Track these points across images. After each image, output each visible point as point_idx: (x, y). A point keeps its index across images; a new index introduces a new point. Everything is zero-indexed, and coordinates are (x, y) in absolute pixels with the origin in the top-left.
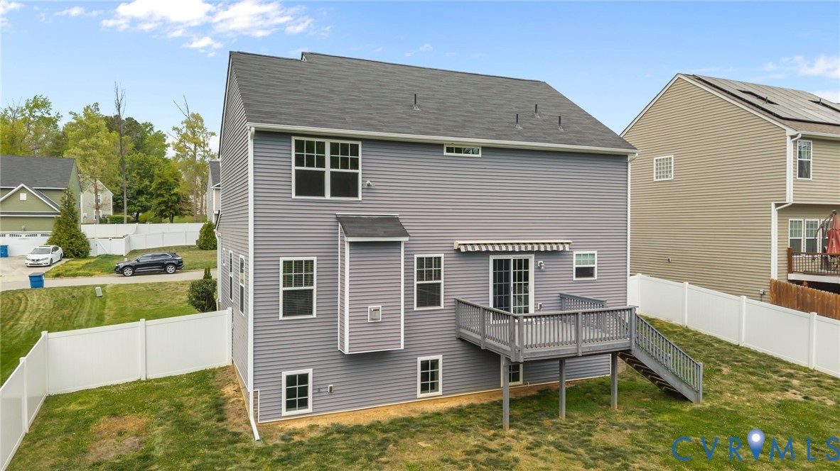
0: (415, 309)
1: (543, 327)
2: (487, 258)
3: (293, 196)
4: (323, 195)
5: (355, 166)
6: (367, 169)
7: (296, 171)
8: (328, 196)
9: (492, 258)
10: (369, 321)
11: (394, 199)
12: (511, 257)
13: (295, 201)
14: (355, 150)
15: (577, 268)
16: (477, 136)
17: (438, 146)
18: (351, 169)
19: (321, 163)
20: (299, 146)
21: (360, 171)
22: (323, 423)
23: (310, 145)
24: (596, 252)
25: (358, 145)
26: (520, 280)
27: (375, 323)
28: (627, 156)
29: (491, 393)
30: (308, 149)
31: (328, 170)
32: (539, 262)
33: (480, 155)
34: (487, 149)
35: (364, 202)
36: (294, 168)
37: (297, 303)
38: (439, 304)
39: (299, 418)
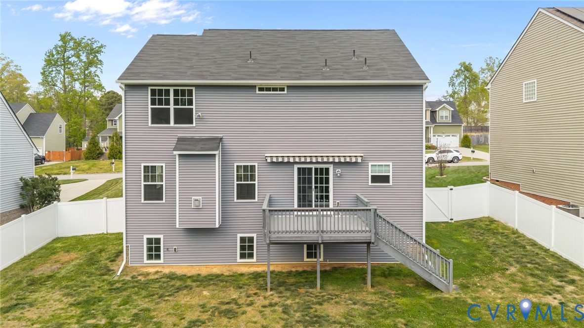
0: (235, 200)
1: (340, 219)
2: (292, 167)
3: (150, 124)
4: (169, 123)
5: (190, 103)
6: (199, 104)
7: (152, 108)
8: (172, 124)
9: (296, 167)
10: (193, 207)
11: (219, 125)
12: (313, 166)
13: (151, 128)
14: (190, 93)
15: (372, 176)
16: (282, 78)
17: (253, 87)
18: (188, 105)
19: (167, 102)
20: (153, 92)
21: (194, 107)
22: (167, 271)
23: (160, 91)
24: (391, 164)
25: (192, 90)
26: (321, 183)
27: (198, 209)
28: (422, 86)
29: (294, 265)
30: (159, 94)
31: (172, 107)
32: (337, 170)
33: (285, 92)
34: (290, 87)
35: (197, 127)
36: (150, 107)
37: (153, 193)
38: (254, 198)
39: (154, 266)
